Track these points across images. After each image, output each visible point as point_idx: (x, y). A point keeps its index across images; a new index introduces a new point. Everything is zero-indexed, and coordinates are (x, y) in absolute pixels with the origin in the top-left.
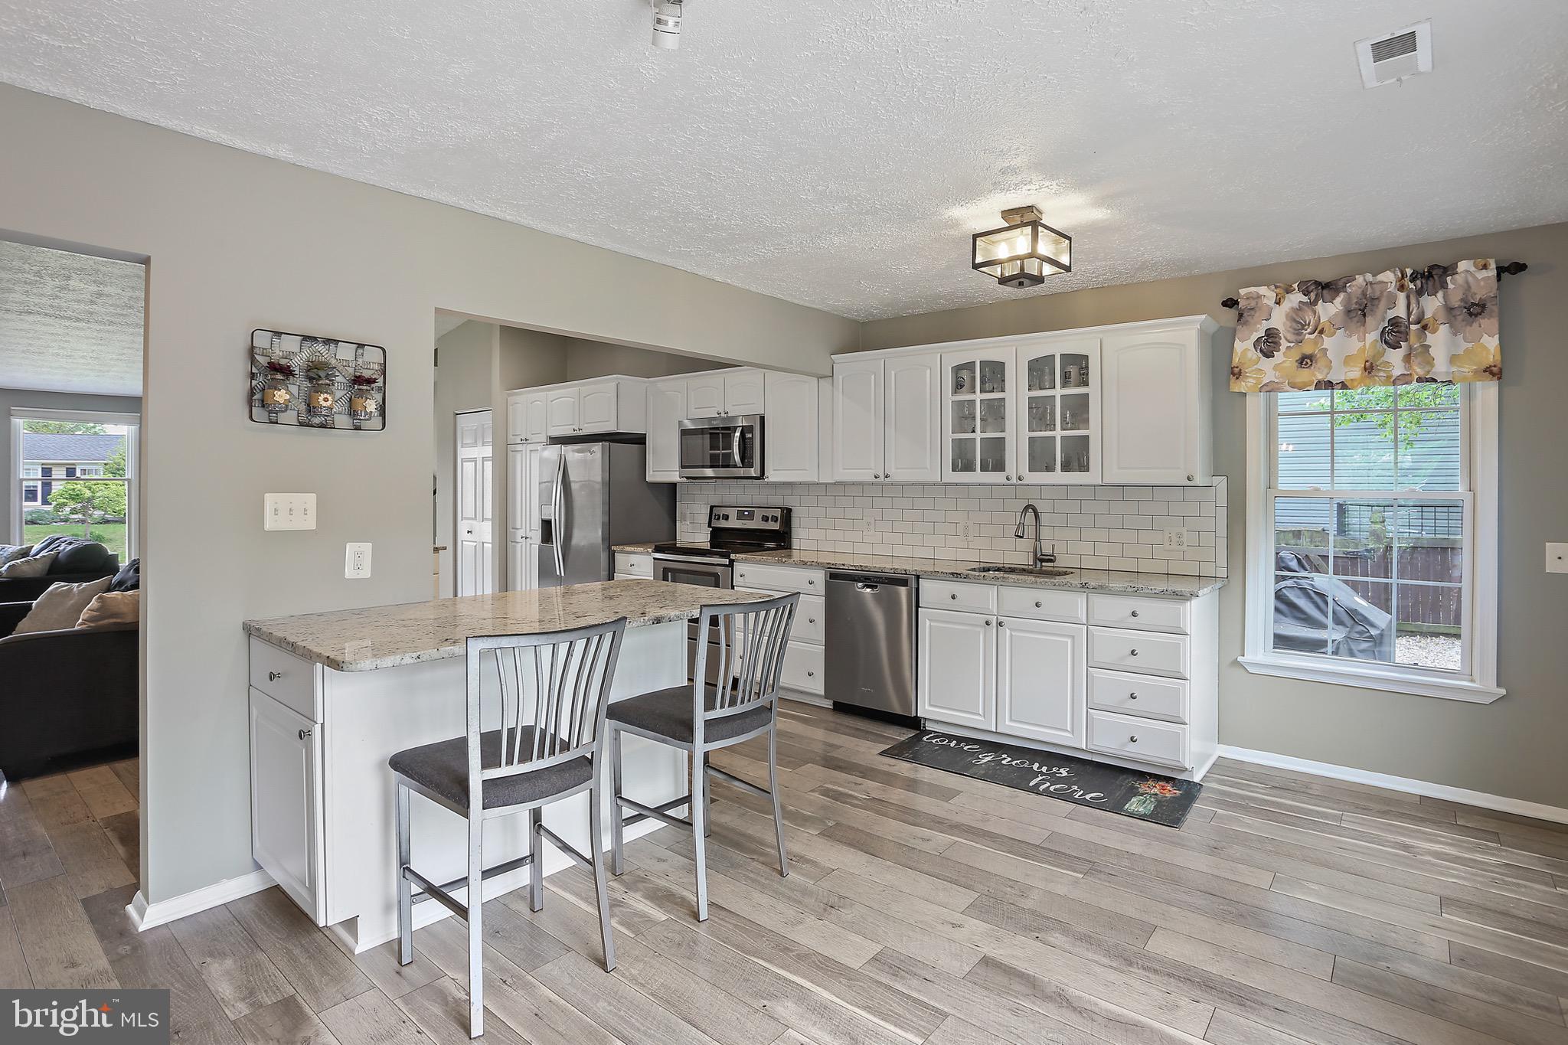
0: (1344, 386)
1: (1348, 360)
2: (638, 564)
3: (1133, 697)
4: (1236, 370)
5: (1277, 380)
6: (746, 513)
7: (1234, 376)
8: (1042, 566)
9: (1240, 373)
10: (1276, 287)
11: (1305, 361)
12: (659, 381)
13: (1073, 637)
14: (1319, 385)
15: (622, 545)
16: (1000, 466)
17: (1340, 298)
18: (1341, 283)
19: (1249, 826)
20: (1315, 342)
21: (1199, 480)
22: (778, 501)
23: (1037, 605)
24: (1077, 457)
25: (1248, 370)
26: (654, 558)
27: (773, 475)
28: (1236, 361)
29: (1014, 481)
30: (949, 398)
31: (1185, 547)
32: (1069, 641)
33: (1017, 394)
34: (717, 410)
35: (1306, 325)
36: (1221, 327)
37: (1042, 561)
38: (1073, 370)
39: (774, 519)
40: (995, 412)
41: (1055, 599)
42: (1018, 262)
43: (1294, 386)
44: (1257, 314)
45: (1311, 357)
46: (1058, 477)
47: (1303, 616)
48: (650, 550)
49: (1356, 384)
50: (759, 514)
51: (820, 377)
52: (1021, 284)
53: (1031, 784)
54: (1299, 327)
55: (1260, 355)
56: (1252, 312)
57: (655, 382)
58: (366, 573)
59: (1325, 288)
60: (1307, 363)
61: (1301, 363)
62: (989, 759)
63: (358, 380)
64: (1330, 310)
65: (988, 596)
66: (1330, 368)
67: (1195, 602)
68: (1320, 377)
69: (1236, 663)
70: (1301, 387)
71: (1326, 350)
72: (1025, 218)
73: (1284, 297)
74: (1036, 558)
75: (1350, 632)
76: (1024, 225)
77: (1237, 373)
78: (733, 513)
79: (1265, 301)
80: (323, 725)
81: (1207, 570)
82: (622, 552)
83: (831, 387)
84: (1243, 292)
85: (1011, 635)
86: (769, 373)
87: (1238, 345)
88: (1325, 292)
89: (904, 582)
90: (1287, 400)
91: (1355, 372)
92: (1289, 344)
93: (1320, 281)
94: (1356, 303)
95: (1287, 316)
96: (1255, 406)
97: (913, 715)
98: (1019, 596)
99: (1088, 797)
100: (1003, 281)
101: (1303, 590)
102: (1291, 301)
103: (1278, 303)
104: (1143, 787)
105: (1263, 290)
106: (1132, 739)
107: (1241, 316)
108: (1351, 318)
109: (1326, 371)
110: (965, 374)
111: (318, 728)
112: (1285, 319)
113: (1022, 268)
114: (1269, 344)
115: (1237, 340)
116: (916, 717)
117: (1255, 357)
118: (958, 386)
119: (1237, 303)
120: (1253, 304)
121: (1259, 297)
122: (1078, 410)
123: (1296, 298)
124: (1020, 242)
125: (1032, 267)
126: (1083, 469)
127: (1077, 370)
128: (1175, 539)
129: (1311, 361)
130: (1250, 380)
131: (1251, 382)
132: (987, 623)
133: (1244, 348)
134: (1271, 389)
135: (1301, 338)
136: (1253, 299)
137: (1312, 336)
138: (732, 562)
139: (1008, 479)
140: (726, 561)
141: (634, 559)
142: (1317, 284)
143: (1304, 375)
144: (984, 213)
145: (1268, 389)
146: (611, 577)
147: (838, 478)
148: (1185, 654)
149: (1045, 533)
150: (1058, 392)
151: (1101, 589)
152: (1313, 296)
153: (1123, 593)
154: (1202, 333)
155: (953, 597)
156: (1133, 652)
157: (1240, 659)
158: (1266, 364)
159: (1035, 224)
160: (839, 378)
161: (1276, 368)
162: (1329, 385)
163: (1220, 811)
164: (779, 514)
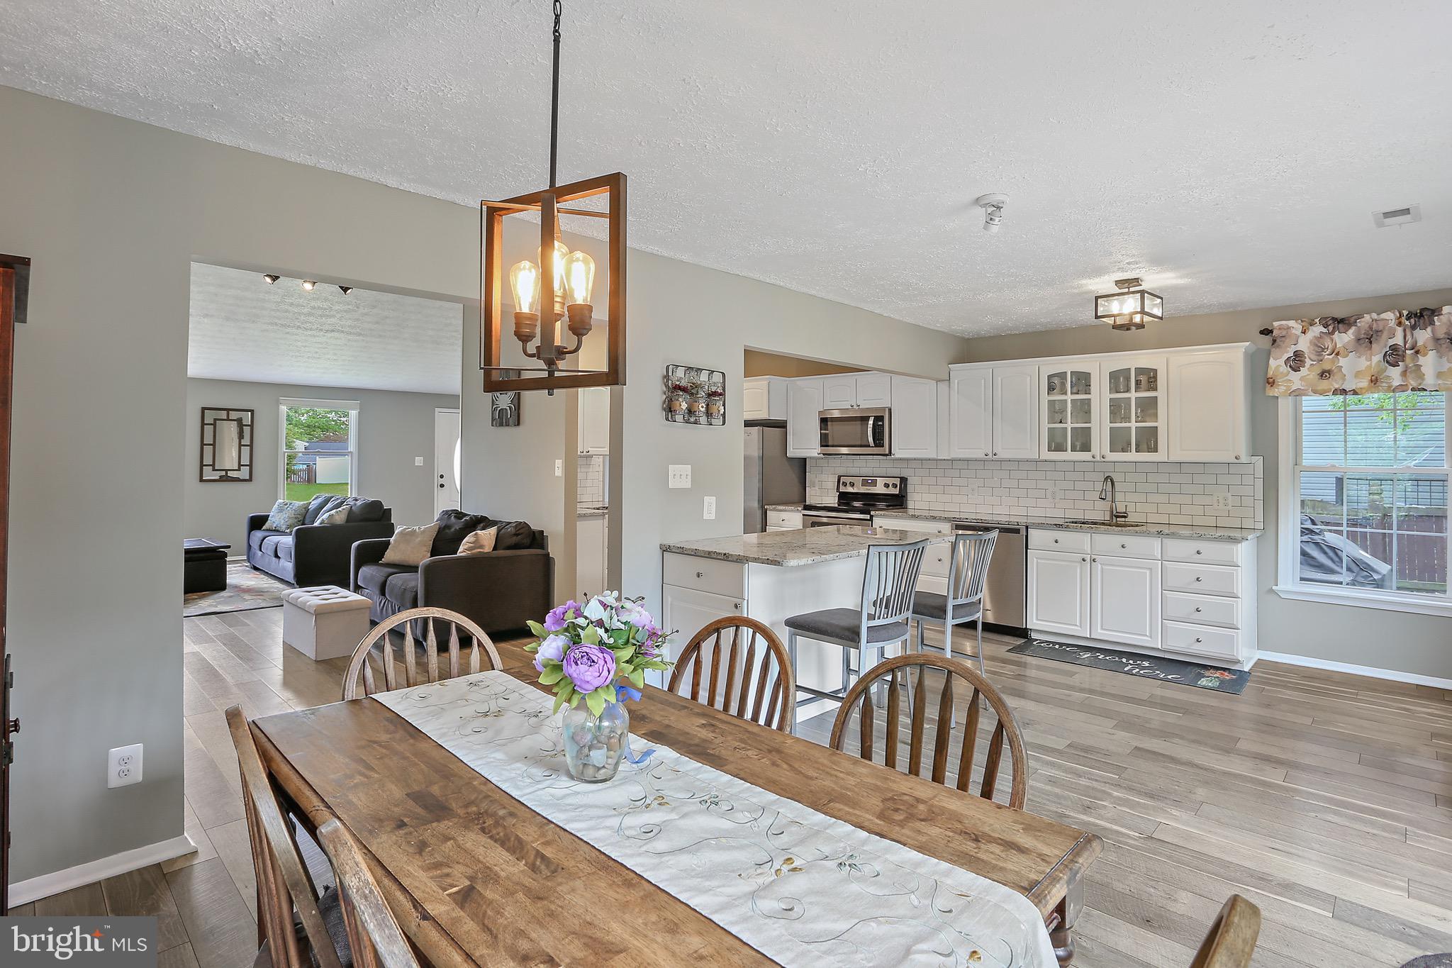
0: (1355, 392)
1: (1358, 374)
2: (788, 519)
3: (1198, 610)
4: (1271, 380)
5: (1303, 388)
6: (870, 481)
7: (1269, 384)
8: (1117, 521)
9: (1274, 382)
10: (1302, 321)
11: (1325, 374)
12: (798, 380)
13: (1151, 569)
14: (1335, 392)
15: (774, 505)
16: (1086, 447)
17: (1352, 330)
18: (1352, 319)
19: (1290, 695)
20: (1333, 361)
21: (1244, 459)
22: (896, 472)
23: (1123, 546)
24: (1148, 440)
25: (1279, 381)
26: (803, 515)
27: (898, 453)
28: (1270, 373)
29: (1098, 458)
30: (1045, 398)
31: (1230, 507)
32: (1148, 572)
33: (1100, 396)
34: (850, 403)
35: (1325, 349)
36: (1258, 349)
37: (1117, 517)
38: (1143, 378)
39: (895, 486)
40: (1084, 409)
41: (1135, 543)
42: (1128, 315)
43: (1315, 392)
44: (1287, 340)
45: (1329, 372)
46: (1132, 456)
47: (1316, 564)
48: (800, 509)
49: (1364, 391)
50: (880, 482)
51: (938, 381)
53: (1125, 669)
54: (1320, 350)
55: (1290, 370)
56: (1283, 339)
57: (795, 380)
58: (713, 517)
59: (1341, 323)
60: (1326, 376)
61: (1322, 376)
62: (1086, 656)
63: (711, 395)
64: (1344, 338)
65: (1083, 540)
66: (1344, 380)
67: (1244, 544)
68: (1337, 386)
69: (1271, 591)
70: (1322, 393)
71: (1342, 367)
72: (1128, 285)
73: (1308, 329)
74: (1112, 515)
75: (1356, 576)
77: (1271, 382)
78: (858, 481)
79: (1294, 331)
80: (748, 600)
81: (1248, 524)
82: (774, 510)
83: (948, 388)
84: (1276, 324)
85: (1102, 569)
86: (896, 378)
87: (1272, 361)
88: (1340, 325)
89: (1017, 531)
90: (1309, 402)
91: (1364, 383)
92: (1312, 363)
93: (1336, 317)
94: (1364, 334)
95: (1311, 342)
96: (1285, 406)
97: (1024, 627)
98: (1108, 541)
99: (1169, 677)
101: (1317, 544)
102: (1314, 332)
103: (1304, 332)
104: (1207, 673)
105: (1292, 323)
106: (1198, 641)
107: (1274, 341)
108: (1360, 345)
109: (1341, 382)
110: (1056, 380)
111: (746, 601)
112: (1309, 345)
113: (1130, 320)
114: (1297, 361)
115: (1271, 359)
116: (1026, 628)
117: (1285, 371)
118: (1051, 389)
119: (1271, 332)
120: (1284, 333)
121: (1289, 328)
122: (1148, 407)
123: (1318, 329)
124: (1131, 303)
125: (1138, 318)
126: (1150, 450)
127: (1146, 379)
128: (1222, 501)
129: (1329, 374)
130: (1282, 387)
131: (1282, 389)
132: (1084, 560)
133: (1277, 364)
134: (1298, 394)
135: (1321, 358)
136: (1285, 329)
137: (1331, 357)
138: (872, 516)
139: (1093, 457)
140: (868, 517)
141: (784, 515)
142: (1334, 319)
143: (1324, 384)
144: (1105, 284)
145: (1295, 394)
146: (764, 530)
147: (953, 456)
148: (1237, 582)
149: (1119, 497)
150: (1133, 395)
151: (1172, 535)
152: (1331, 328)
153: (1190, 538)
154: (1246, 353)
155: (1056, 542)
156: (1198, 579)
157: (1274, 588)
158: (1294, 376)
160: (955, 382)
161: (1302, 379)
162: (1344, 392)
163: (1266, 687)
164: (897, 481)
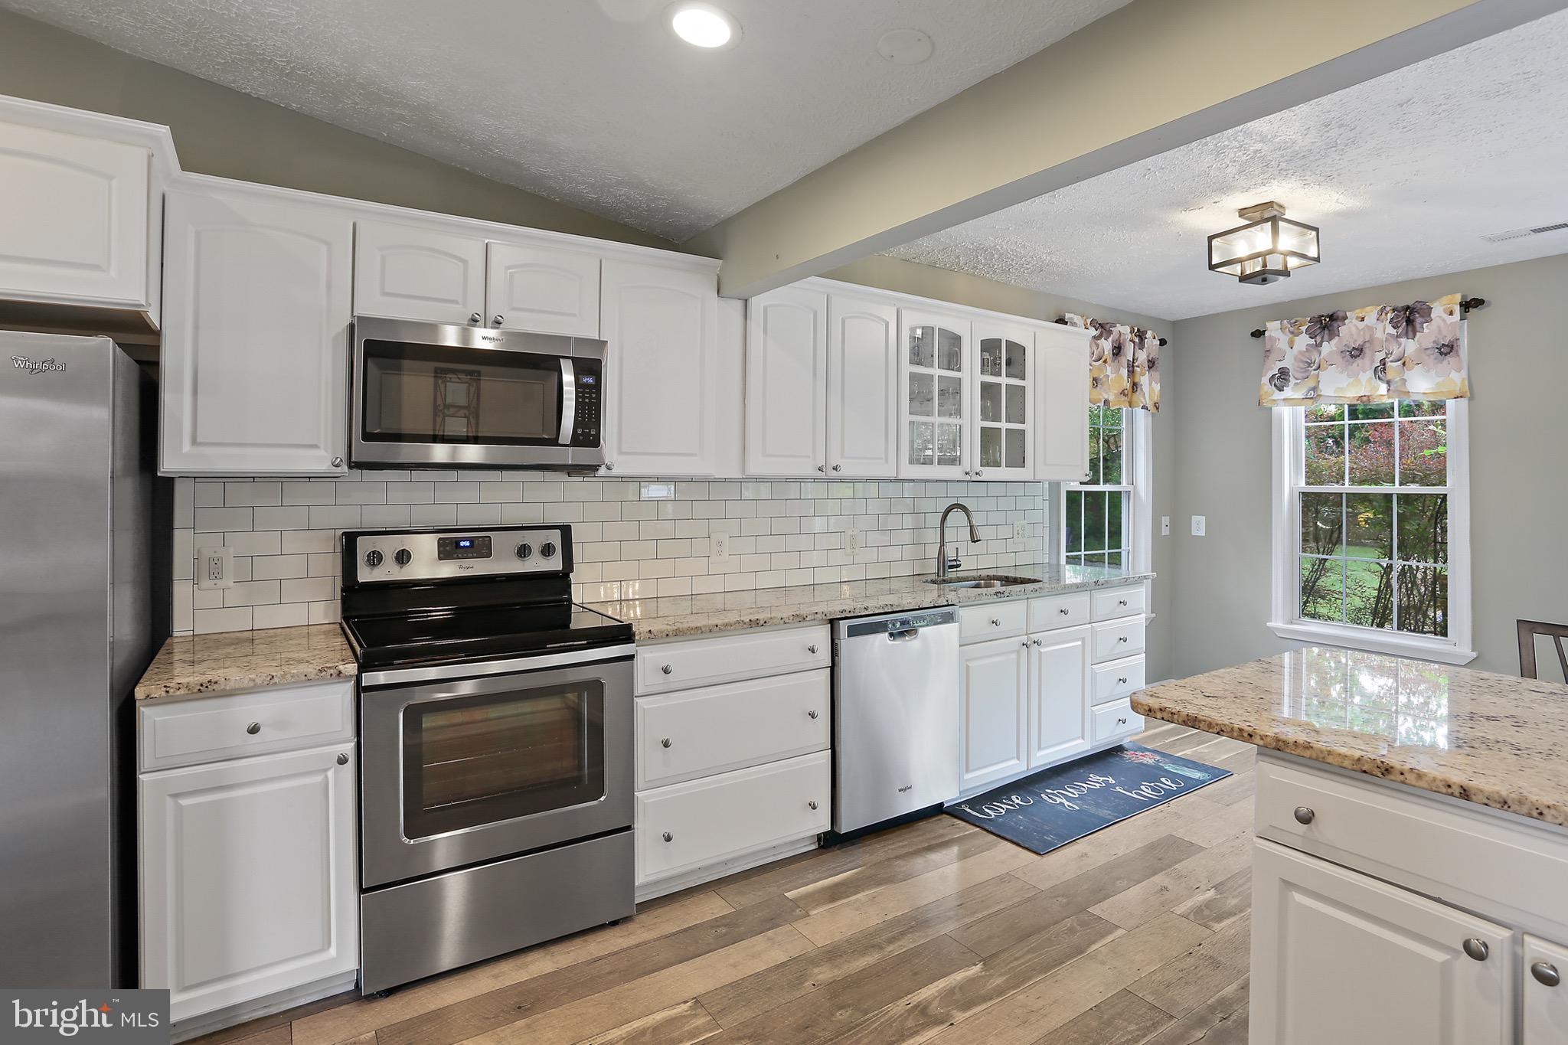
42: (1260, 259)
52: (1264, 280)
72: (1267, 215)
76: (1267, 220)
78: (424, 547)
100: (1244, 278)
113: (1265, 265)
124: (1260, 239)
125: (1274, 263)
159: (1274, 220)
164: (555, 537)
